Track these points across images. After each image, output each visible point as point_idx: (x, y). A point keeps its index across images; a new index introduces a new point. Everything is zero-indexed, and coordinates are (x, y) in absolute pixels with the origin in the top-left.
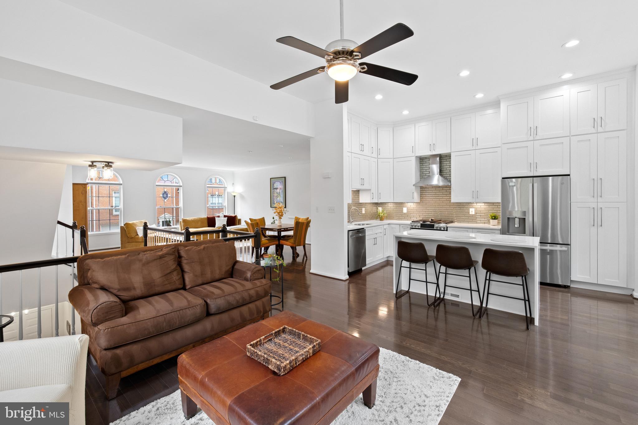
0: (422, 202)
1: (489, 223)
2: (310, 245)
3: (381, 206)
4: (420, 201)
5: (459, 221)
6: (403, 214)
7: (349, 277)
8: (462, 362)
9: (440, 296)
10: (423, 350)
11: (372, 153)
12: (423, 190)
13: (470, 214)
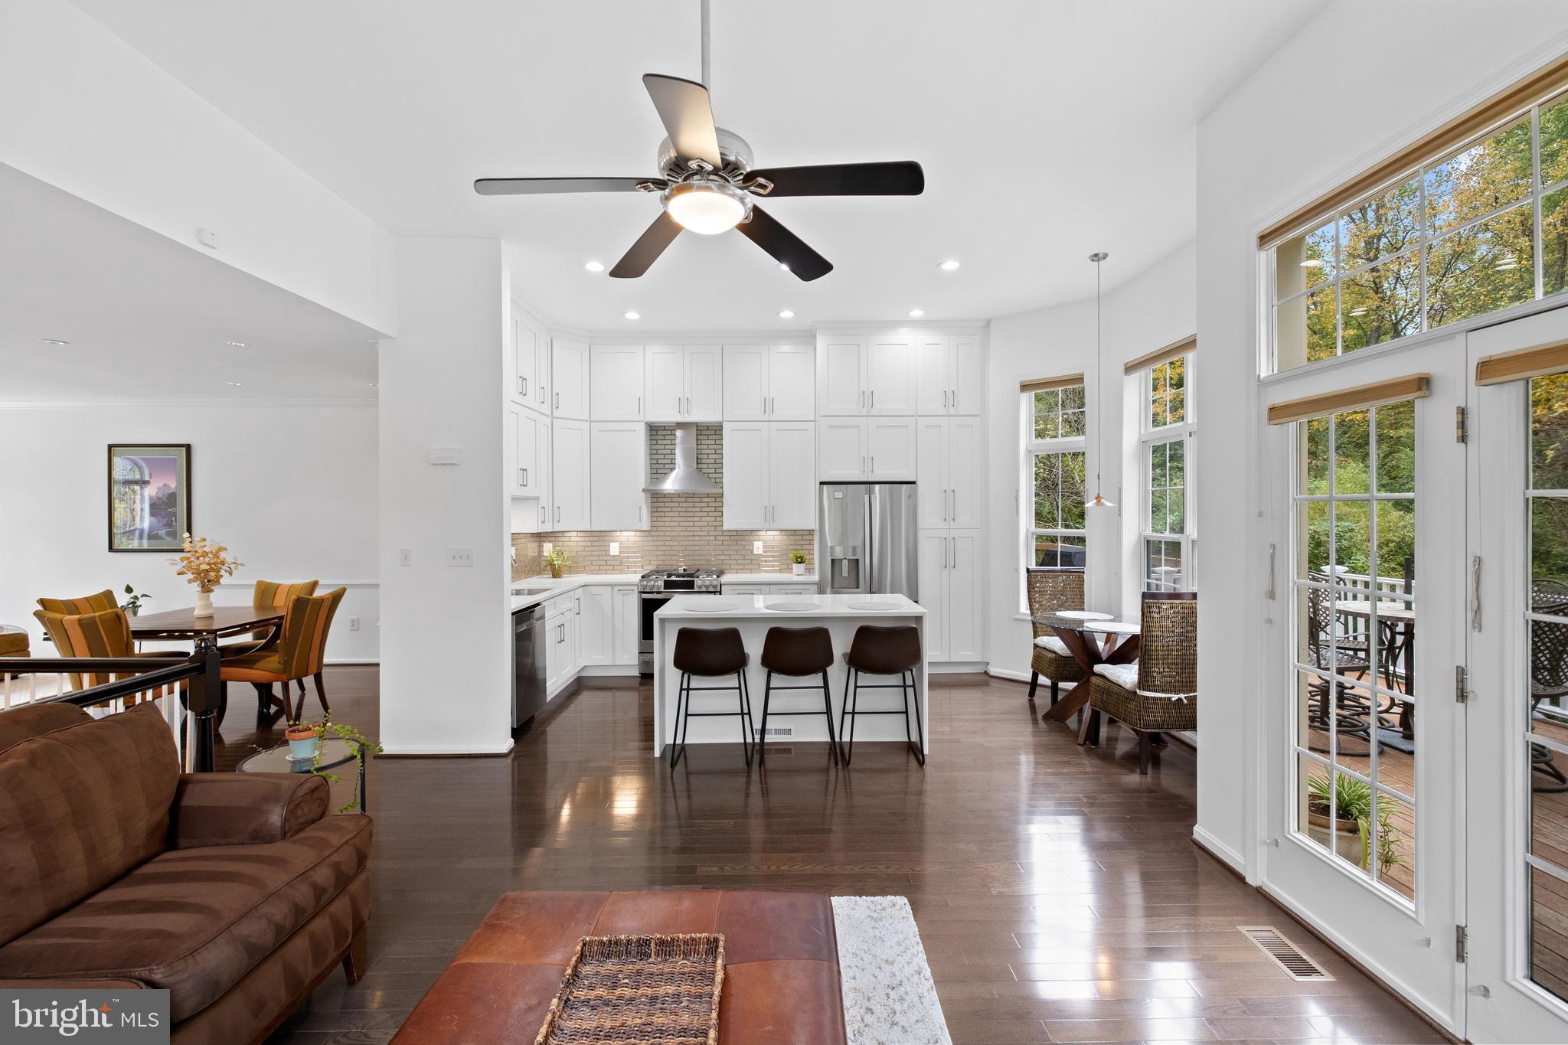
0: (655, 529)
1: (790, 570)
2: (378, 665)
3: (550, 540)
4: (651, 526)
5: (737, 571)
6: (609, 558)
7: (517, 744)
8: (884, 864)
9: (753, 739)
10: (808, 869)
11: (543, 403)
12: (656, 498)
13: (755, 553)
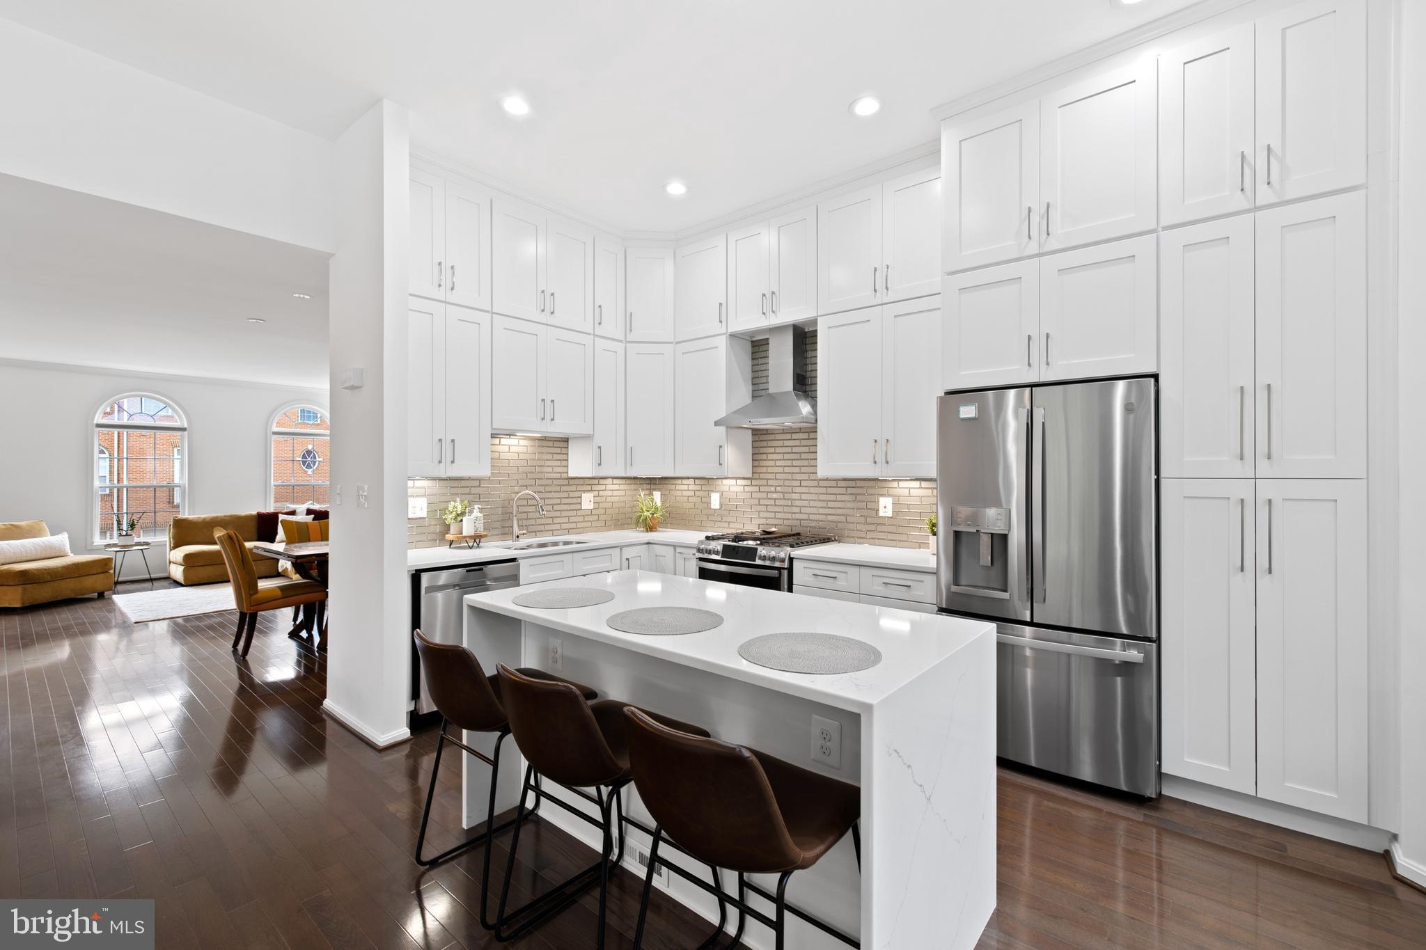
0: (755, 476)
3: (660, 487)
4: (753, 473)
6: (711, 512)
7: (412, 733)
11: (600, 323)
12: (758, 439)
13: (881, 514)
